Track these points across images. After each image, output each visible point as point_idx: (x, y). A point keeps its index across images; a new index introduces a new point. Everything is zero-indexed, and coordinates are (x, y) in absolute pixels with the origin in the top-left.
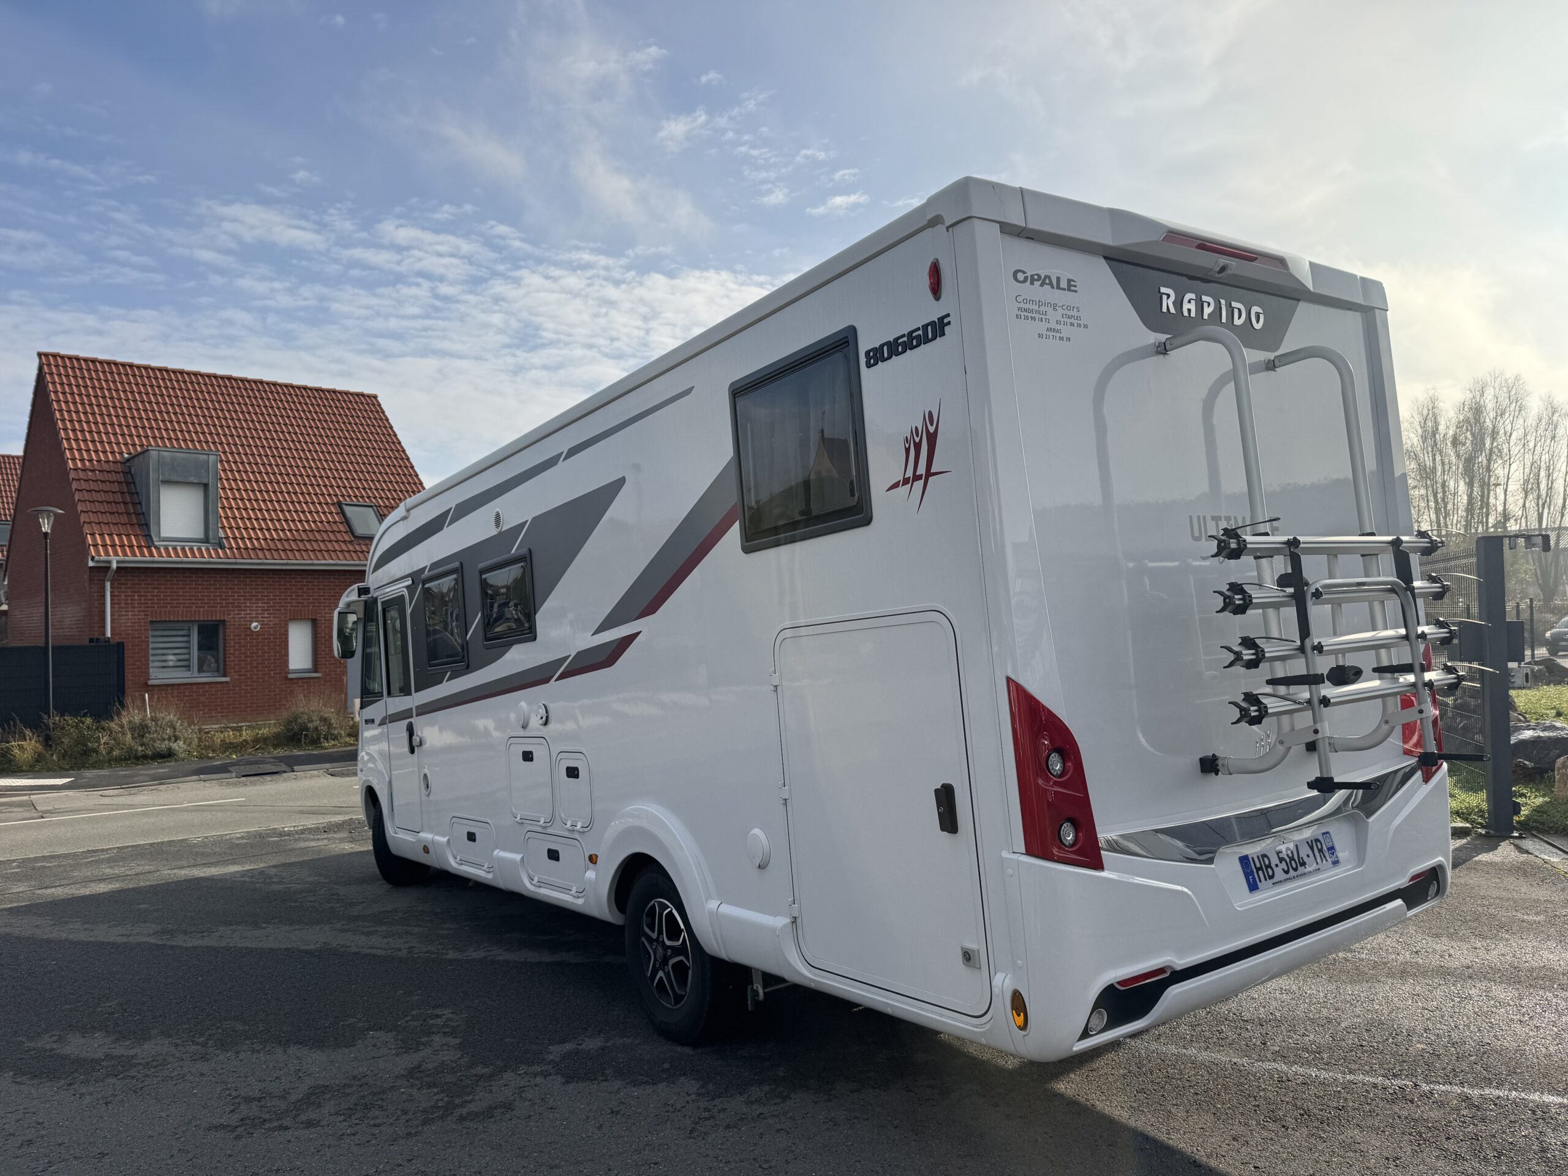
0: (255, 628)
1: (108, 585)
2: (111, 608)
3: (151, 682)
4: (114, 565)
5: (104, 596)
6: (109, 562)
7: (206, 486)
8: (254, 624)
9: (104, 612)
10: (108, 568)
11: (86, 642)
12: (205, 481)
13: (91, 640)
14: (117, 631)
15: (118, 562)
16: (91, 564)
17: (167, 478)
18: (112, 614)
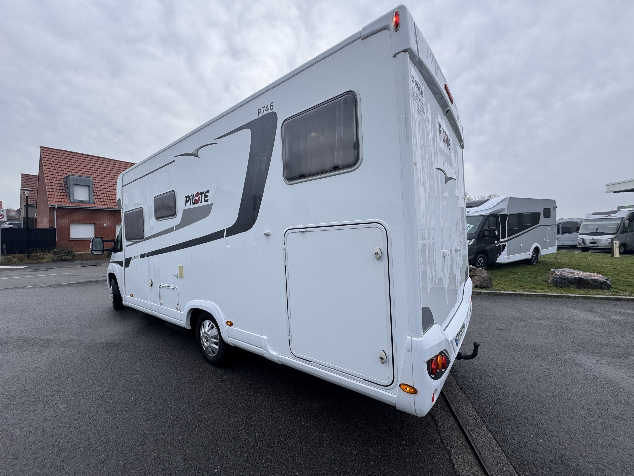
0: (105, 226)
1: (55, 212)
2: (57, 219)
3: (70, 239)
4: (56, 207)
5: (54, 215)
7: (89, 186)
8: (104, 225)
9: (54, 220)
11: (48, 228)
13: (50, 227)
14: (59, 225)
15: (58, 206)
16: (49, 206)
17: (76, 183)
18: (57, 221)
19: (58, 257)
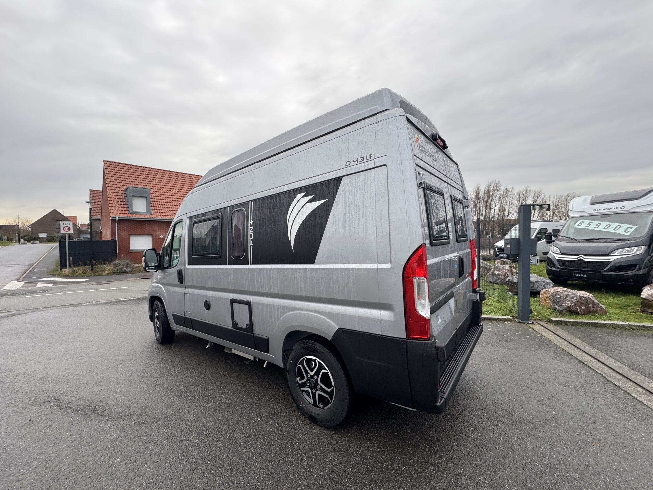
1: (116, 224)
2: (118, 230)
3: (130, 251)
4: (117, 219)
5: (115, 227)
6: (116, 218)
7: (146, 197)
8: (161, 236)
9: (115, 231)
10: (116, 219)
11: (110, 240)
12: (146, 196)
13: (111, 239)
14: (119, 237)
15: (118, 218)
16: (111, 218)
17: (134, 195)
18: (118, 232)
19: (118, 270)
